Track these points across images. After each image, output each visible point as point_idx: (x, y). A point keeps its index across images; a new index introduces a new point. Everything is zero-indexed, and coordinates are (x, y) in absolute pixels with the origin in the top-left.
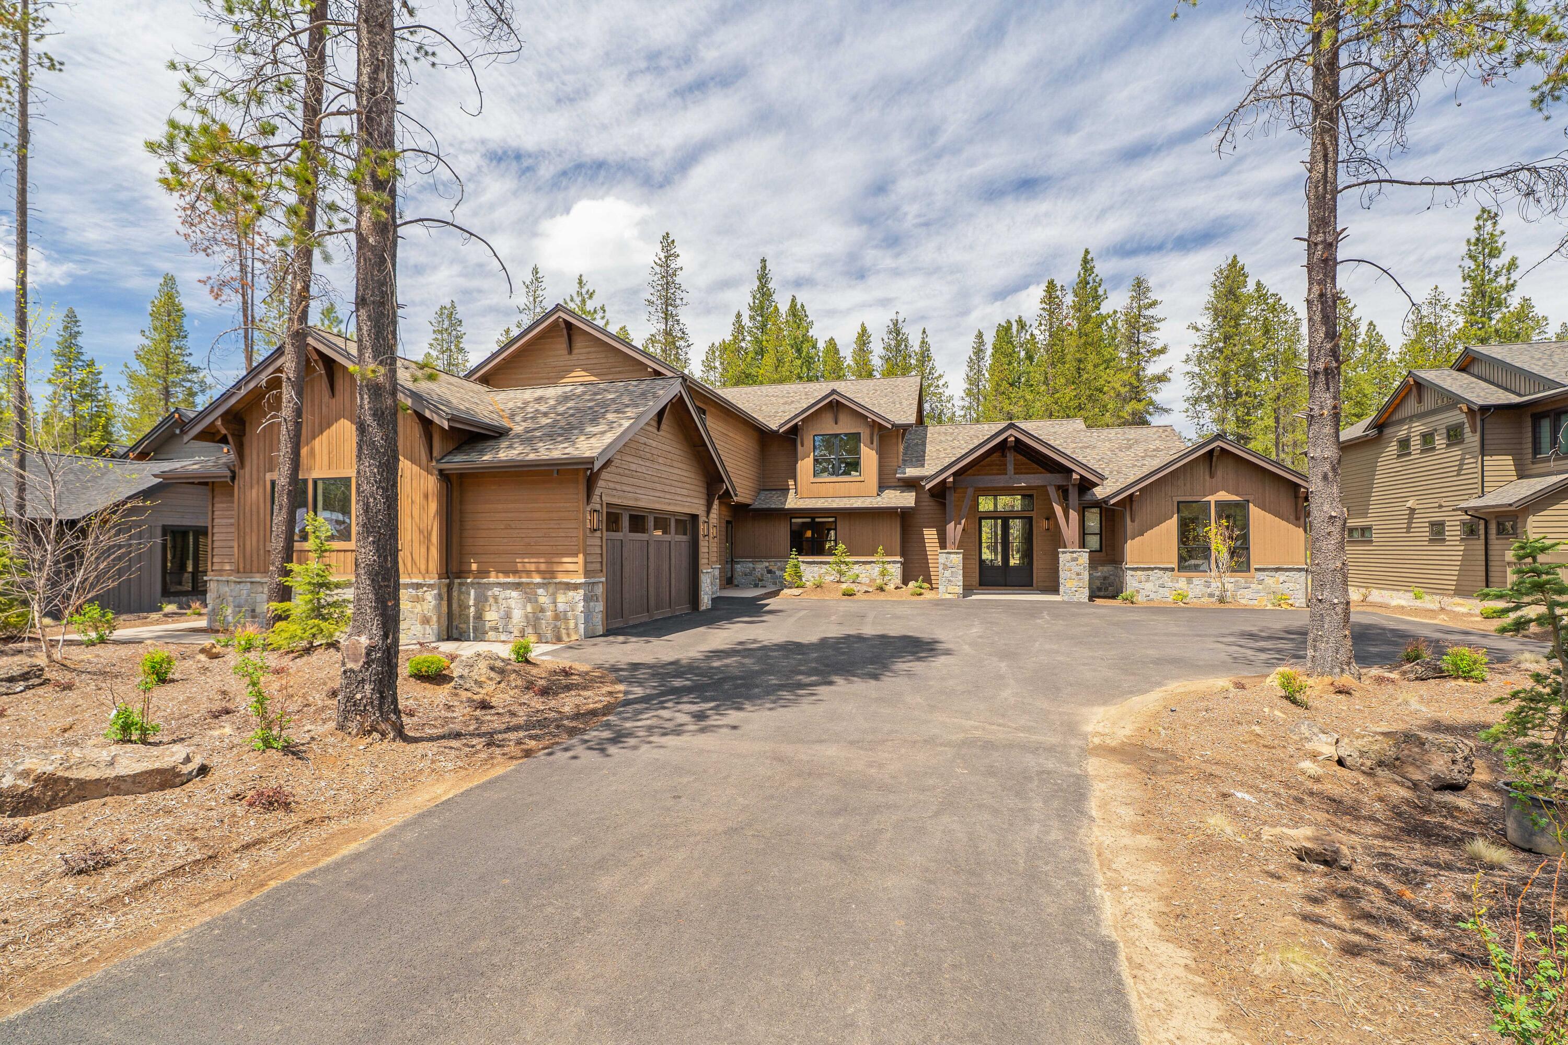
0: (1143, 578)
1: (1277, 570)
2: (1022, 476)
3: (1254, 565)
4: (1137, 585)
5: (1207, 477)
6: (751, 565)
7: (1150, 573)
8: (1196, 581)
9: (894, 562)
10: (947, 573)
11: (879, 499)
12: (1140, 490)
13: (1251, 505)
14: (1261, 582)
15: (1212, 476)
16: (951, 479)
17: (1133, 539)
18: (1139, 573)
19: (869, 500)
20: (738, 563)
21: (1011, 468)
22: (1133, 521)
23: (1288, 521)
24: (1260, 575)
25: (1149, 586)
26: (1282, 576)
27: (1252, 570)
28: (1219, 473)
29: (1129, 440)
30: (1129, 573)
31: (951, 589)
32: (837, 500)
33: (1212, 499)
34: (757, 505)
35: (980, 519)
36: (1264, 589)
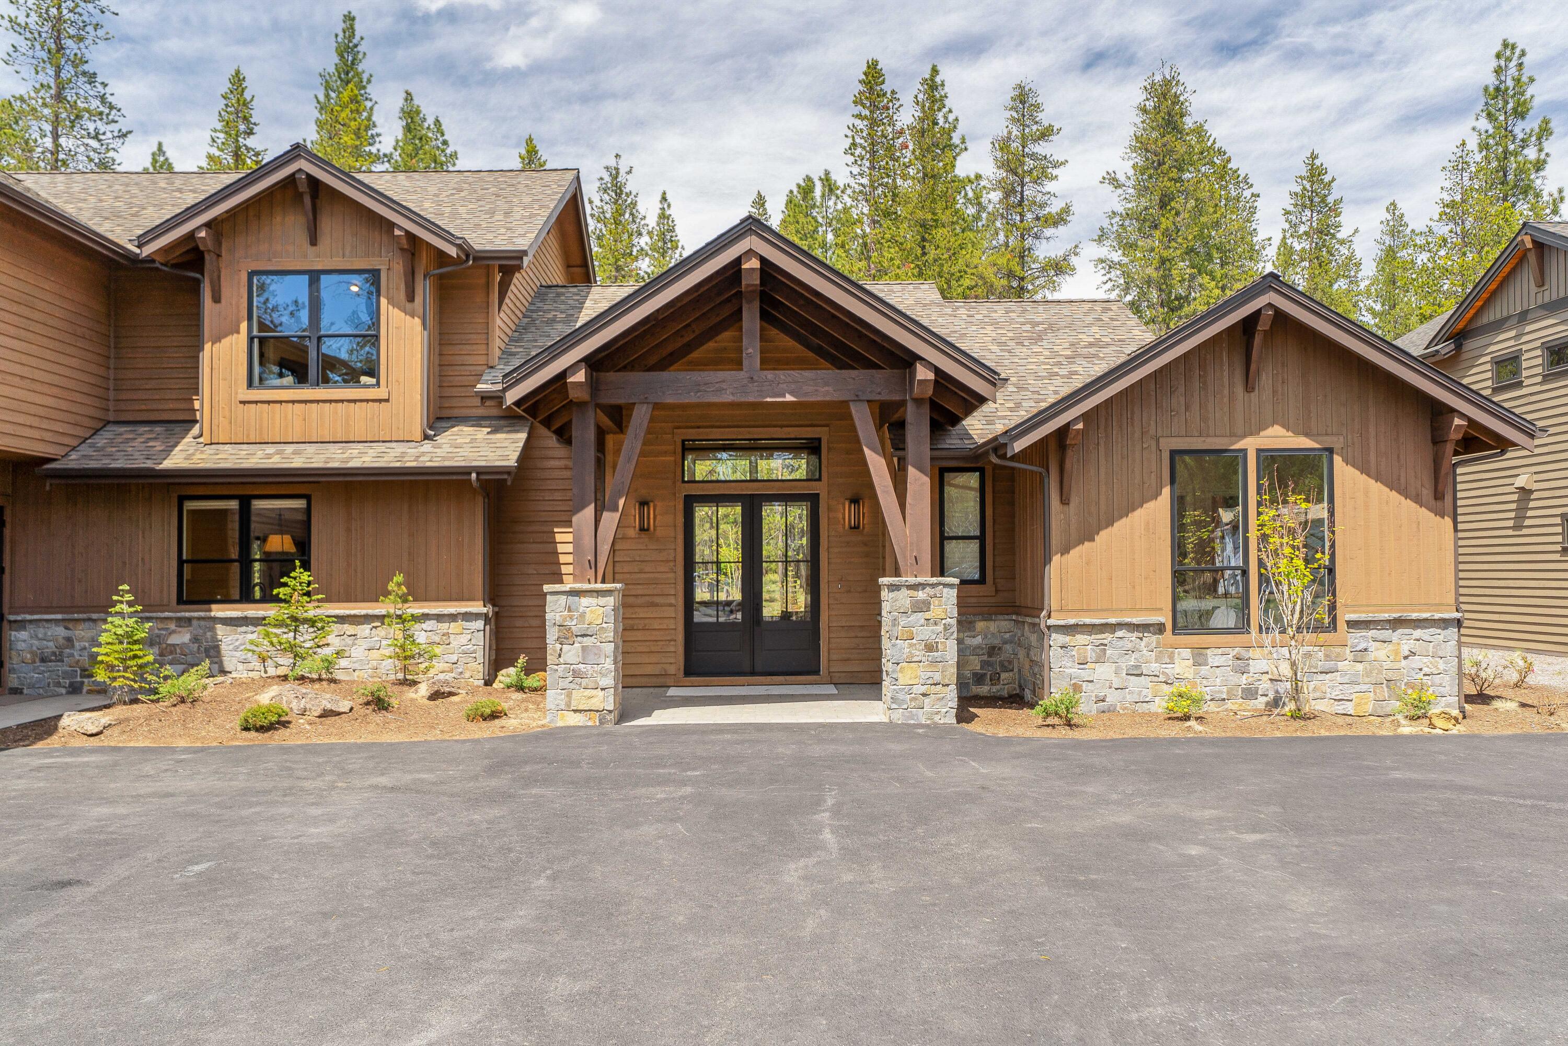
0: (1090, 652)
1: (1397, 623)
2: (782, 375)
3: (1345, 615)
4: (1074, 670)
5: (1239, 389)
6: (60, 631)
7: (1107, 637)
8: (1214, 658)
9: (468, 617)
10: (571, 653)
11: (427, 446)
12: (1085, 417)
13: (1337, 459)
14: (1360, 655)
15: (1249, 387)
16: (580, 376)
17: (1065, 550)
18: (1081, 639)
19: (399, 448)
20: (21, 625)
21: (752, 350)
22: (1065, 501)
23: (1418, 500)
24: (1358, 638)
25: (1104, 672)
26: (1405, 640)
27: (1341, 625)
28: (1266, 380)
29: (1035, 324)
30: (1057, 639)
31: (580, 698)
32: (311, 449)
33: (1250, 444)
34: (74, 461)
35: (690, 503)
36: (1368, 674)
